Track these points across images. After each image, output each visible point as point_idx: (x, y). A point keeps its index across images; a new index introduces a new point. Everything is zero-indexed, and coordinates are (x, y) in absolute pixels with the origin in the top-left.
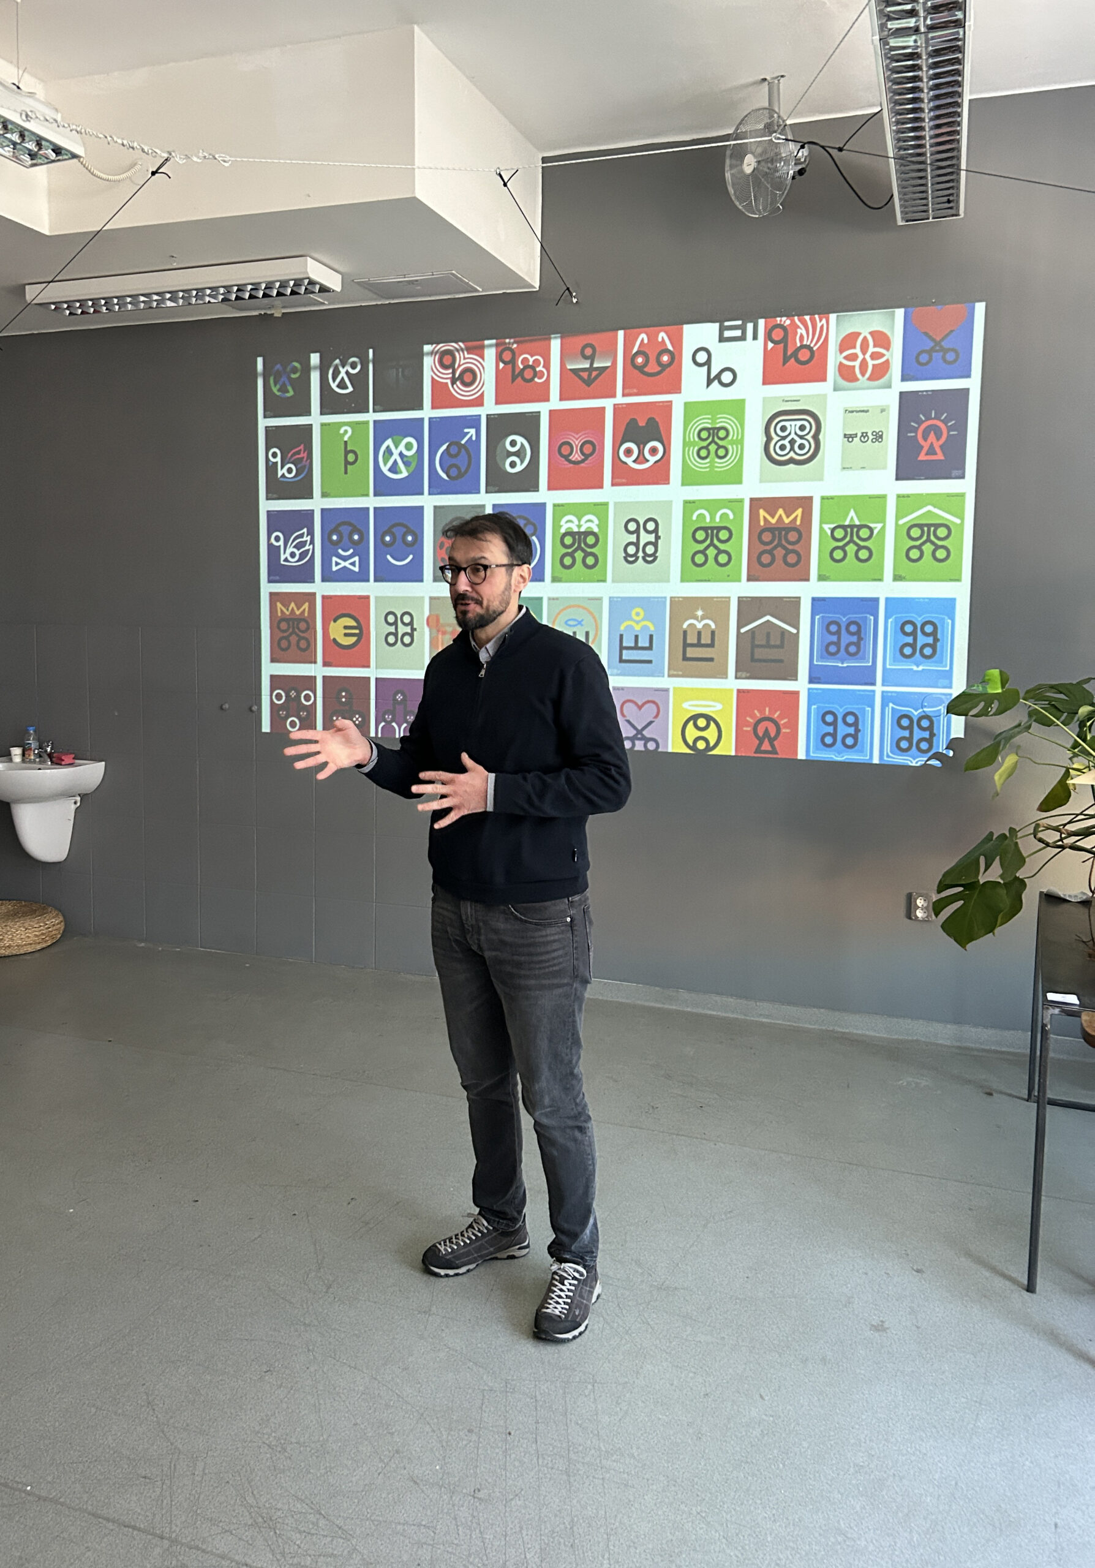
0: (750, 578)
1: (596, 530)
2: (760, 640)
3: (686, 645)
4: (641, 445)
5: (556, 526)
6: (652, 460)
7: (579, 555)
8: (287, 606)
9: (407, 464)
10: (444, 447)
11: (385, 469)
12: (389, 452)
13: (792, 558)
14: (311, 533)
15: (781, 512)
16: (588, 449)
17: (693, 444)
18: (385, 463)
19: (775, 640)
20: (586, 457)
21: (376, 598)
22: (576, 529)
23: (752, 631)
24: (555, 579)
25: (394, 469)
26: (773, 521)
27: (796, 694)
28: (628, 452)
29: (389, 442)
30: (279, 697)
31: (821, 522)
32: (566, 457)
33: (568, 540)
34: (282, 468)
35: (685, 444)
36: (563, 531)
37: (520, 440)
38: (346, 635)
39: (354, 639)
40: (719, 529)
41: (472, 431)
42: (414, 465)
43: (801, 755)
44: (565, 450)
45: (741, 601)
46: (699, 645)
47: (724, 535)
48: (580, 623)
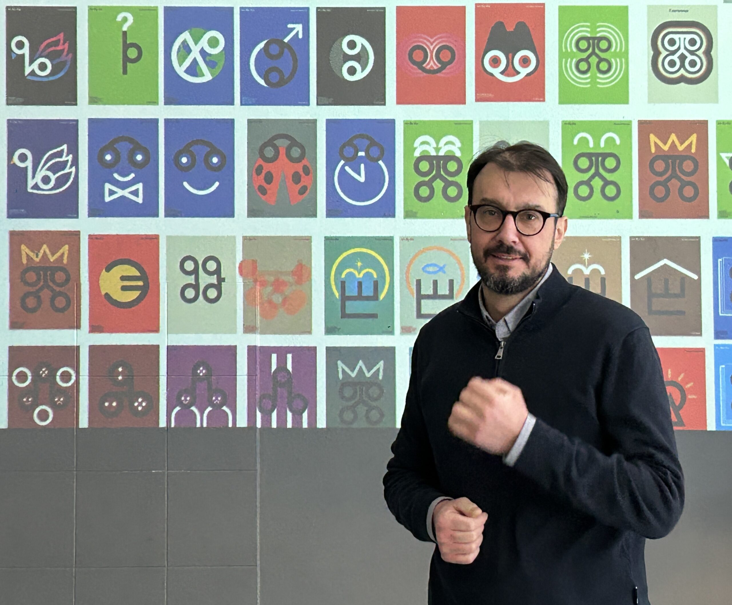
0: (643, 215)
2: (658, 287)
5: (409, 149)
7: (438, 185)
8: (36, 249)
9: (211, 64)
11: (180, 70)
14: (74, 150)
15: (673, 137)
17: (571, 55)
19: (675, 289)
21: (169, 238)
23: (648, 277)
24: (409, 214)
25: (193, 70)
27: (701, 352)
31: (719, 151)
34: (31, 62)
35: (563, 55)
41: (299, 28)
43: (711, 426)
45: (635, 242)
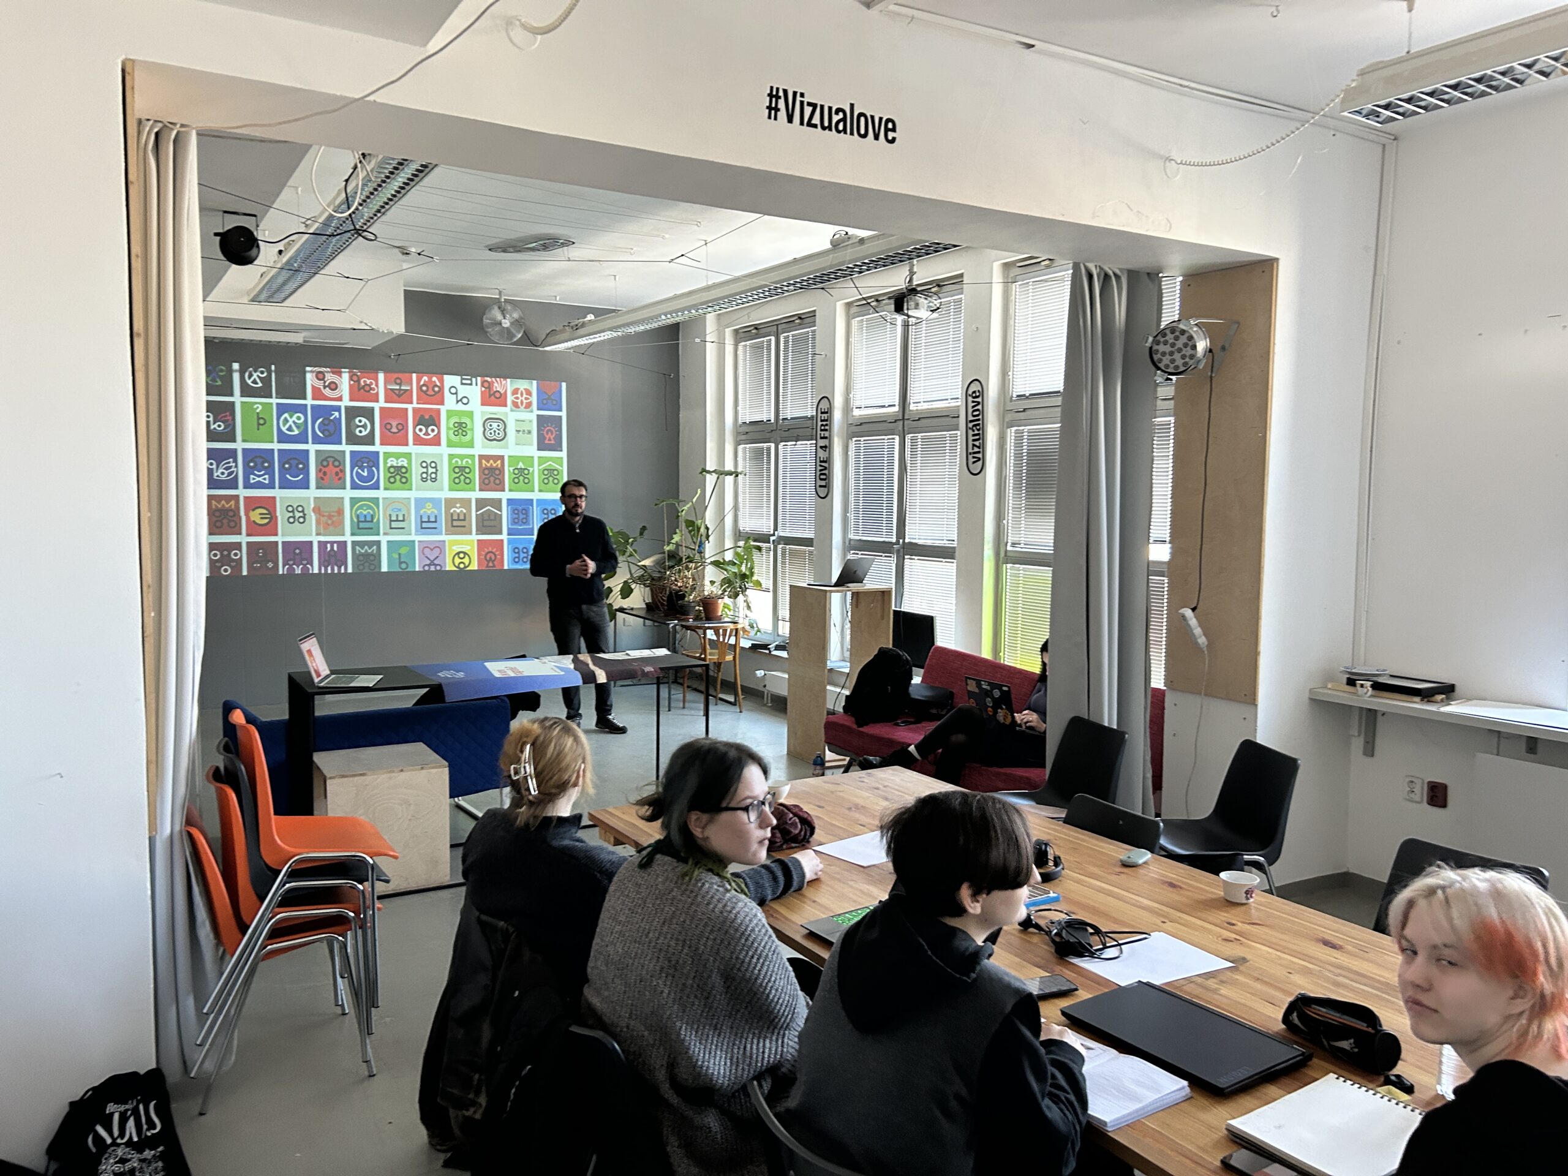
0: (481, 490)
1: (406, 465)
2: (486, 517)
3: (453, 520)
4: (427, 427)
5: (385, 463)
6: (432, 435)
7: (398, 477)
8: (219, 502)
9: (298, 427)
10: (321, 420)
11: (284, 429)
12: (286, 421)
13: (497, 482)
14: (235, 461)
15: (491, 461)
16: (400, 427)
17: (451, 429)
18: (284, 425)
19: (492, 517)
20: (400, 431)
21: (281, 498)
22: (395, 465)
23: (482, 513)
24: (386, 489)
25: (290, 429)
26: (489, 465)
27: (502, 541)
28: (421, 430)
29: (286, 415)
30: (215, 555)
31: (509, 466)
32: (389, 430)
33: (392, 470)
34: (214, 423)
35: (448, 428)
36: (389, 465)
37: (364, 420)
38: (262, 518)
39: (266, 521)
40: (466, 467)
41: (337, 414)
42: (302, 428)
43: (506, 567)
44: (388, 427)
45: (477, 500)
46: (459, 520)
47: (467, 470)
48: (400, 510)
